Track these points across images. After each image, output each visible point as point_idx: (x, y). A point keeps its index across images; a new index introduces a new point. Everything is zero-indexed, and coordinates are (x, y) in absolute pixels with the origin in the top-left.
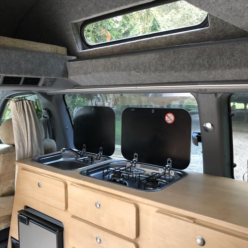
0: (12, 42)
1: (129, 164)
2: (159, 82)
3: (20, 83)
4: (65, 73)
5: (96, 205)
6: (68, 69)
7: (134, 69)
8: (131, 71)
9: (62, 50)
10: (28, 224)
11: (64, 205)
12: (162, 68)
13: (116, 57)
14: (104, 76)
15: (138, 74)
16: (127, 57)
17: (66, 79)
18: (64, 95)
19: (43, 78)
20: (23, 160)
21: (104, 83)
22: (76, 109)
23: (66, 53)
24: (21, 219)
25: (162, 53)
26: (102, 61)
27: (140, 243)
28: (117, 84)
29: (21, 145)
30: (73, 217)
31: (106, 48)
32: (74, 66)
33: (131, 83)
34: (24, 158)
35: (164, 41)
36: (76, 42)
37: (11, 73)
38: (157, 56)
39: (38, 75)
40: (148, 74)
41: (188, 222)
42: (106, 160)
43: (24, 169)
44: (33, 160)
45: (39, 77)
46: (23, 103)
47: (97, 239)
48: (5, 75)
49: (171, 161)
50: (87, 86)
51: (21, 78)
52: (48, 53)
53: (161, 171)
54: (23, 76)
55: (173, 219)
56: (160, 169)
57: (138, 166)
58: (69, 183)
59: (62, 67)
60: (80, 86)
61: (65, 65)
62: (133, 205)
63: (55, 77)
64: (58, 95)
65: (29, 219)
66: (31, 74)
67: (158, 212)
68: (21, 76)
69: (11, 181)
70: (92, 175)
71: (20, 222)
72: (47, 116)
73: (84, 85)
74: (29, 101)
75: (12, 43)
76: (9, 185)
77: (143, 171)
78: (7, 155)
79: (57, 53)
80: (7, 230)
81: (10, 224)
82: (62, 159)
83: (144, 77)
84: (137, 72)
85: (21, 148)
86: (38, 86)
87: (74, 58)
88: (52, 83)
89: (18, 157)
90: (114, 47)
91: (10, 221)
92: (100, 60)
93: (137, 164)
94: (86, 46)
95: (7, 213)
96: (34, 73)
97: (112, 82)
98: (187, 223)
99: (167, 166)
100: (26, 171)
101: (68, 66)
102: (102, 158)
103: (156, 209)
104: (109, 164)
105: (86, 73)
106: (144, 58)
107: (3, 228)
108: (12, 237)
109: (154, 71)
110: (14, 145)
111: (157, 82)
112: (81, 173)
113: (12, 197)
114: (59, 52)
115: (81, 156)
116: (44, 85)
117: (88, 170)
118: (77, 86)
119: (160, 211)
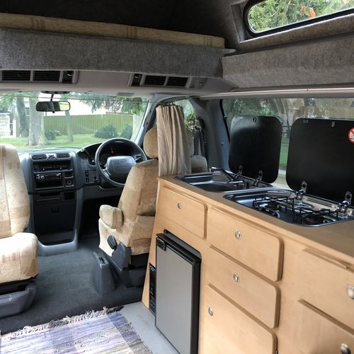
0: (158, 34)
1: (293, 195)
2: (338, 82)
3: (163, 83)
4: (219, 72)
5: (236, 236)
6: (223, 65)
7: (303, 64)
8: (297, 66)
9: (218, 41)
10: (165, 250)
11: (203, 232)
12: (338, 62)
13: (281, 48)
14: (265, 74)
15: (307, 71)
16: (294, 47)
17: (220, 78)
18: (221, 101)
19: (191, 78)
20: (166, 176)
21: (266, 85)
22: (234, 119)
23: (223, 46)
24: (159, 243)
25: (341, 41)
26: (263, 54)
27: (282, 287)
28: (284, 85)
29: (165, 159)
30: (212, 247)
31: (272, 36)
32: (230, 61)
33: (301, 84)
34: (167, 175)
35: (349, 22)
36: (236, 30)
37: (153, 72)
38: (334, 45)
39: (185, 74)
40: (320, 70)
41: (340, 266)
42: (263, 187)
43: (166, 187)
44: (177, 178)
45: (186, 76)
46: (170, 108)
47: (234, 277)
48: (147, 74)
49: (351, 195)
50: (247, 88)
51: (165, 77)
52: (200, 46)
53: (334, 208)
54: (167, 75)
55: (322, 261)
56: (333, 206)
57: (305, 199)
58: (209, 206)
59: (215, 64)
60: (238, 88)
61: (220, 61)
62: (277, 240)
63: (205, 77)
64: (214, 100)
65: (166, 244)
66: (177, 73)
67: (305, 250)
68: (164, 75)
69: (152, 200)
70: (240, 202)
71: (158, 247)
72: (200, 127)
73: (242, 86)
74: (177, 106)
75: (157, 36)
76: (151, 204)
77: (311, 206)
78: (149, 168)
79: (211, 46)
80: (146, 256)
81: (149, 249)
82: (211, 182)
83: (316, 75)
84: (306, 68)
85: (165, 162)
86: (185, 88)
87: (233, 51)
88: (203, 84)
89: (161, 172)
90: (283, 34)
91: (150, 245)
92: (261, 53)
93: (304, 197)
94: (249, 34)
95: (146, 236)
96: (180, 72)
97: (276, 81)
98: (337, 267)
99: (344, 202)
100: (167, 189)
101: (223, 62)
102: (260, 184)
103: (304, 247)
104: (266, 192)
105: (243, 71)
106: (317, 49)
107: (142, 252)
108: (150, 264)
109: (327, 67)
110: (157, 159)
111: (335, 82)
112: (226, 197)
113: (152, 217)
114: (213, 44)
115: (235, 180)
116: (192, 87)
117: (235, 195)
118: (234, 88)
119: (310, 250)
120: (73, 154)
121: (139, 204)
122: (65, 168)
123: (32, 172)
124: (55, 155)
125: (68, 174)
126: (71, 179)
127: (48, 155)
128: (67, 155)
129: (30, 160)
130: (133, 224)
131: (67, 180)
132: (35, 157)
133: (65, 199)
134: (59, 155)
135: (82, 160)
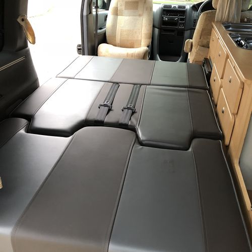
69: (208, 37)
78: (209, 15)
89: (217, 19)
113: (208, 49)
120: (188, 7)
121: (200, 38)
122: (181, 16)
123: (162, 15)
124: (177, 7)
125: (182, 19)
126: (183, 23)
127: (173, 6)
128: (184, 7)
129: (162, 8)
130: (196, 51)
131: (181, 23)
132: (165, 6)
133: (178, 35)
134: (180, 7)
135: (193, 12)
